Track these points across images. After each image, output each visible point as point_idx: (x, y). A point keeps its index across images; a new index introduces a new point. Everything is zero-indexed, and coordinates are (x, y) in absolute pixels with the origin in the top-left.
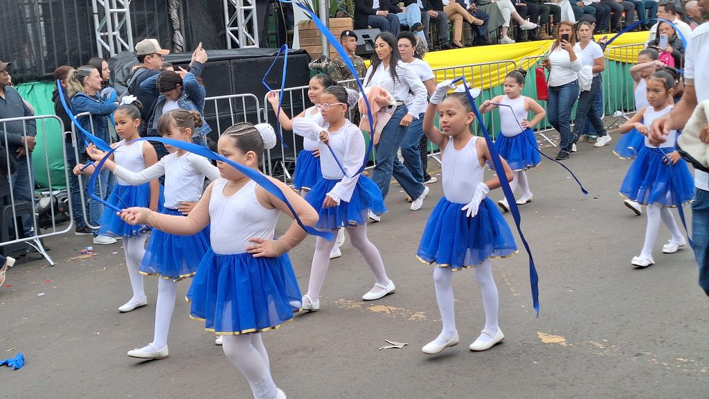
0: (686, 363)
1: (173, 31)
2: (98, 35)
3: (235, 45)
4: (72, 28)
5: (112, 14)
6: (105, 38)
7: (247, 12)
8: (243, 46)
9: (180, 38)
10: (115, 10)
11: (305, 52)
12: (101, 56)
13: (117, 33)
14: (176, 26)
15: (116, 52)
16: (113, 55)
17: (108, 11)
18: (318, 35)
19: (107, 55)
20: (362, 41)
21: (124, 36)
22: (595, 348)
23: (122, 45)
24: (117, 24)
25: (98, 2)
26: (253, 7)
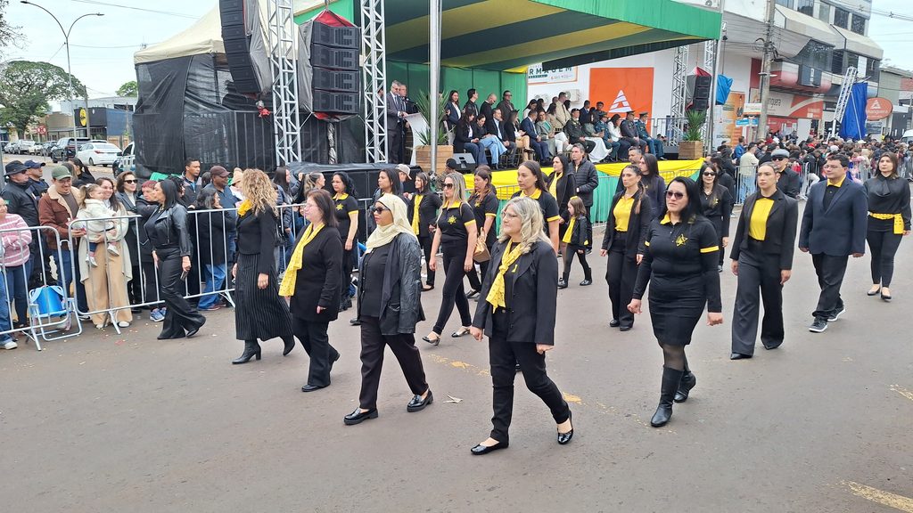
1: (329, 148)
2: (277, 149)
3: (372, 161)
4: (260, 142)
5: (288, 136)
6: (282, 151)
7: (381, 138)
8: (376, 158)
9: (333, 153)
10: (290, 133)
11: (419, 167)
12: (278, 165)
13: (290, 148)
14: (332, 145)
15: (289, 161)
16: (287, 163)
17: (285, 133)
18: (428, 156)
20: (459, 162)
21: (296, 152)
22: (600, 408)
23: (294, 157)
24: (291, 142)
25: (278, 127)
26: (386, 134)
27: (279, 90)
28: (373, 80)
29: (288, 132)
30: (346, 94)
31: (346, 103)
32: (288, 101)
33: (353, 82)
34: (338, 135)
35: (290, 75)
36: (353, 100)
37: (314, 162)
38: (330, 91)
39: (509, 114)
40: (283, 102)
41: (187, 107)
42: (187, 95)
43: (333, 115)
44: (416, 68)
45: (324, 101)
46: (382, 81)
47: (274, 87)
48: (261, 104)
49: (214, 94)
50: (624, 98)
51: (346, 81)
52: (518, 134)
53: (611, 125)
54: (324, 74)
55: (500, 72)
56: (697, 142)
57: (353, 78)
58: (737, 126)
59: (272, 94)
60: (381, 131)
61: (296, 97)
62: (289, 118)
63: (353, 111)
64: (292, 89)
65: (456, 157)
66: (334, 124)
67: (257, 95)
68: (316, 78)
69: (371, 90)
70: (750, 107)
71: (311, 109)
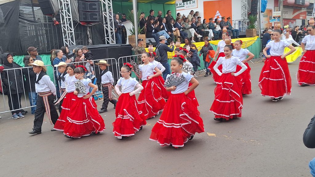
0: (253, 142)
1: (88, 38)
2: (64, 40)
3: (108, 43)
5: (68, 33)
6: (66, 41)
7: (112, 33)
8: (111, 43)
9: (90, 41)
11: (130, 45)
13: (70, 39)
15: (70, 45)
17: (67, 32)
18: (135, 40)
19: (67, 46)
20: (148, 42)
21: (72, 40)
22: (225, 137)
23: (72, 43)
24: (70, 36)
25: (64, 29)
26: (114, 31)
27: (63, 12)
28: (106, 6)
29: (68, 30)
30: (95, 13)
31: (94, 17)
32: (67, 17)
33: (97, 7)
34: (91, 32)
35: (68, 5)
36: (98, 15)
37: (81, 45)
38: (86, 12)
39: (169, 19)
40: (65, 17)
41: (20, 23)
42: (19, 18)
43: (89, 23)
44: (125, 4)
45: (84, 16)
46: (110, 6)
47: (60, 11)
48: (55, 19)
49: (33, 16)
50: (219, 14)
51: (93, 7)
52: (174, 29)
53: (215, 24)
54: (83, 4)
55: (163, 4)
56: (254, 29)
57: (97, 5)
58: (270, 22)
59: (60, 14)
60: (111, 30)
61: (71, 15)
62: (68, 25)
63: (98, 20)
64: (69, 12)
65: (147, 40)
66: (89, 27)
67: (53, 15)
68: (79, 6)
69: (105, 11)
70: (276, 14)
71: (78, 20)
